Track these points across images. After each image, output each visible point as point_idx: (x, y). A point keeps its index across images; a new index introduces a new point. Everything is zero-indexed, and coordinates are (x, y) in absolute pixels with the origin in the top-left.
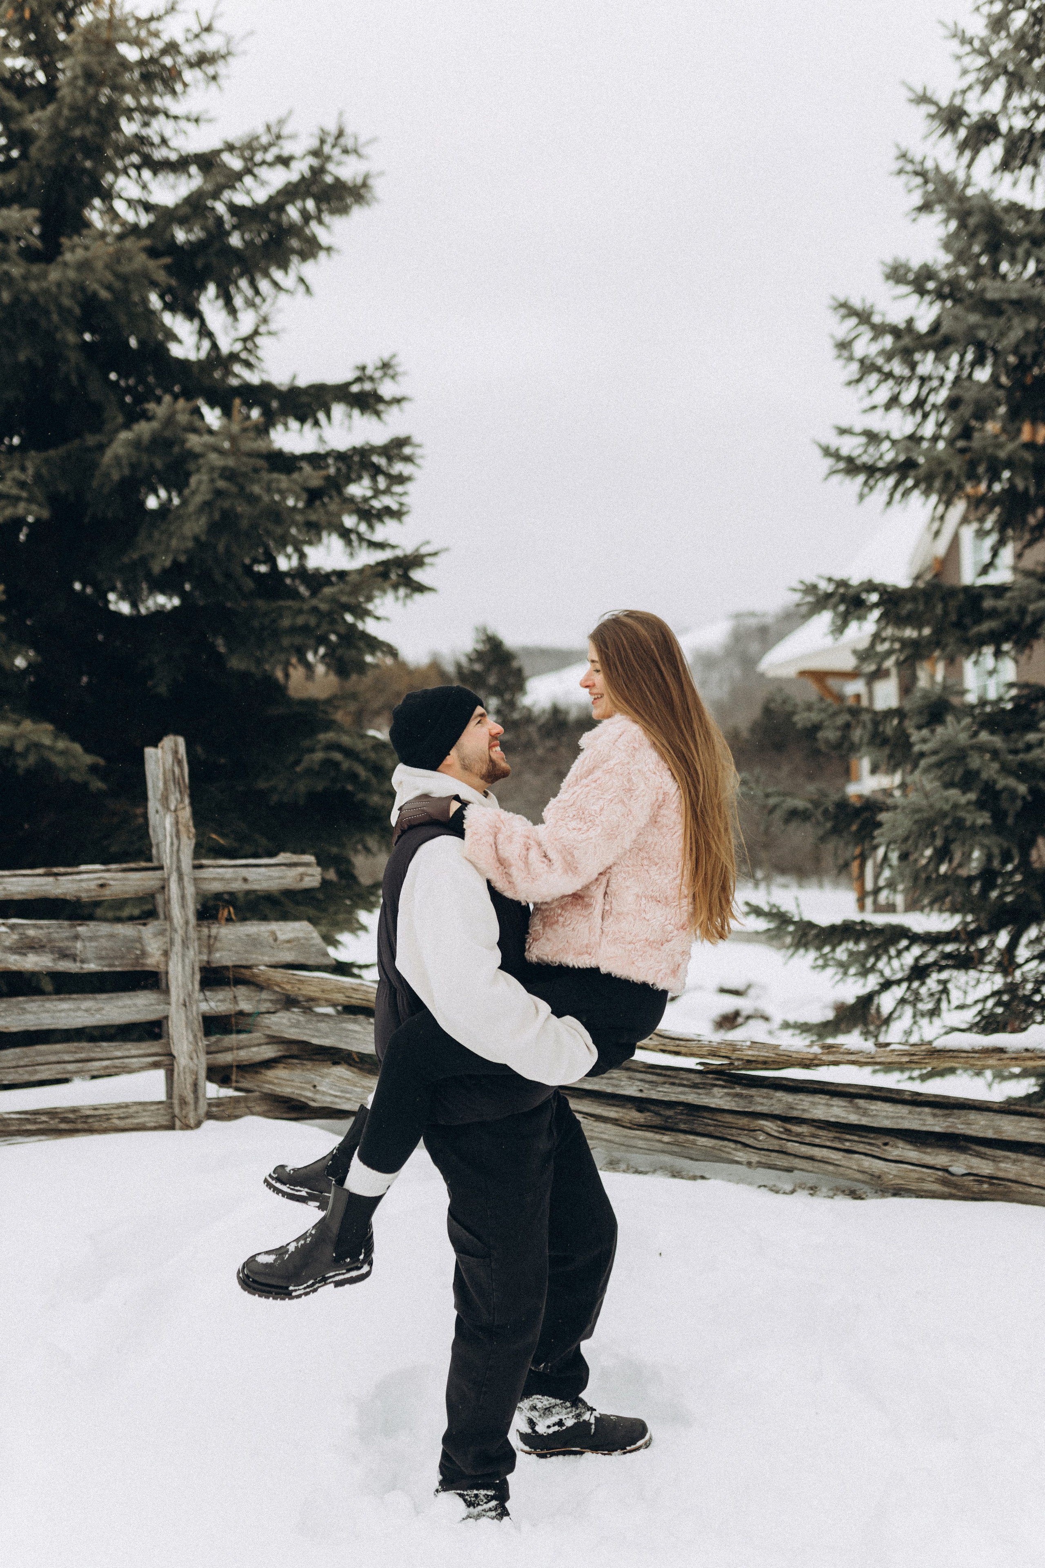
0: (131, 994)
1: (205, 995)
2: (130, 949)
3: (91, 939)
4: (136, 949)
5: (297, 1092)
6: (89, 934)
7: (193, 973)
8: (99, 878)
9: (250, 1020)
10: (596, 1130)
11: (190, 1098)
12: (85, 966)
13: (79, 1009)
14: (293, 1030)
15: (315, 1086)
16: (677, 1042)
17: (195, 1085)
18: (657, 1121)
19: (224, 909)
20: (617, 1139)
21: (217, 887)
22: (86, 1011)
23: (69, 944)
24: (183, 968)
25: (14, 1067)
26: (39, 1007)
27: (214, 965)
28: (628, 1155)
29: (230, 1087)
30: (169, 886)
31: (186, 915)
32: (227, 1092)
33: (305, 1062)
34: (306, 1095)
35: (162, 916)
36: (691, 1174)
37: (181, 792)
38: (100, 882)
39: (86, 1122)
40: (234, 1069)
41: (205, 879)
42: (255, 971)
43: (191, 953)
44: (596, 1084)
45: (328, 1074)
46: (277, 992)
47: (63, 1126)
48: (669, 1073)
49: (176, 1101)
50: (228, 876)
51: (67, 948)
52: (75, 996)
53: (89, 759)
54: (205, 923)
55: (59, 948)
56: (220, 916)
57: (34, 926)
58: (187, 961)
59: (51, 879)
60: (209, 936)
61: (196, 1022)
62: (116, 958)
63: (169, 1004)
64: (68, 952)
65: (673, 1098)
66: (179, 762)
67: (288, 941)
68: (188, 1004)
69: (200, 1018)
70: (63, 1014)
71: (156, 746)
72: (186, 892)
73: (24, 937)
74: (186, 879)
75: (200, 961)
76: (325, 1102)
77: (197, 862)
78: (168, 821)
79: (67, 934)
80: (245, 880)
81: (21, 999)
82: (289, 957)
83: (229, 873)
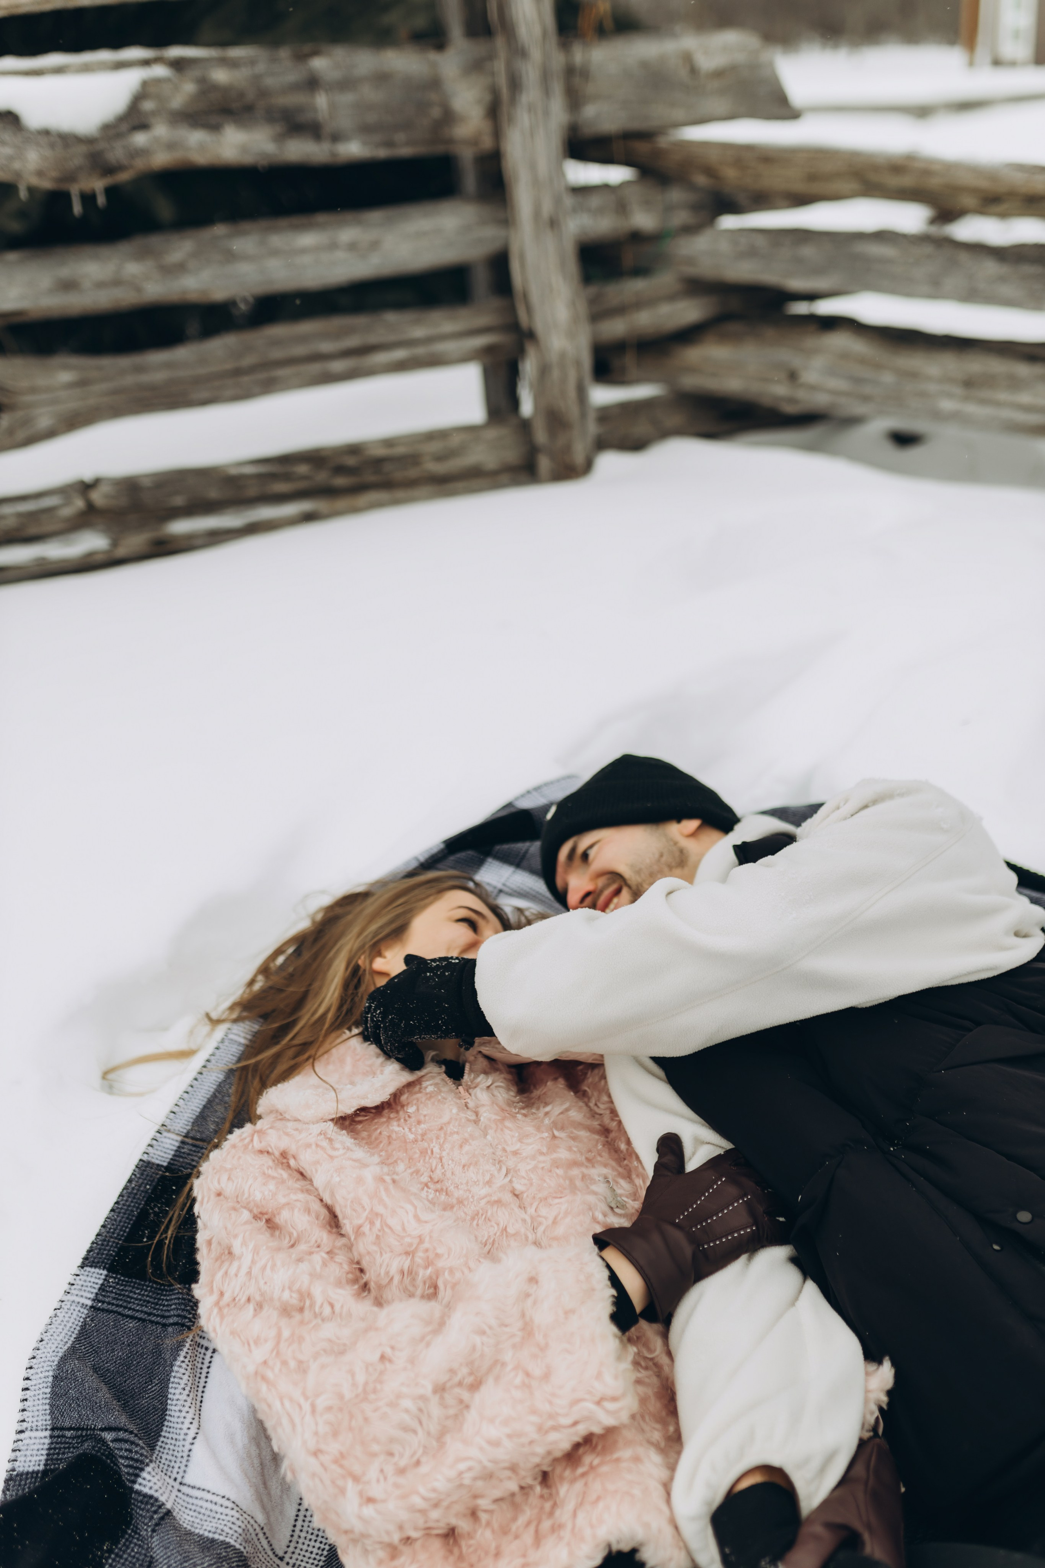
3: (346, 84)
4: (433, 104)
5: (756, 387)
6: (339, 74)
9: (652, 250)
13: (333, 246)
15: (793, 375)
17: (580, 390)
22: (352, 247)
23: (302, 99)
32: (621, 394)
34: (776, 392)
43: (555, 106)
47: (340, 481)
51: (301, 109)
54: (571, 38)
55: (284, 108)
56: (582, 25)
57: (224, 62)
60: (576, 67)
61: (572, 260)
63: (511, 223)
64: (302, 119)
67: (719, 74)
69: (575, 250)
73: (206, 87)
76: (812, 402)
79: (293, 77)
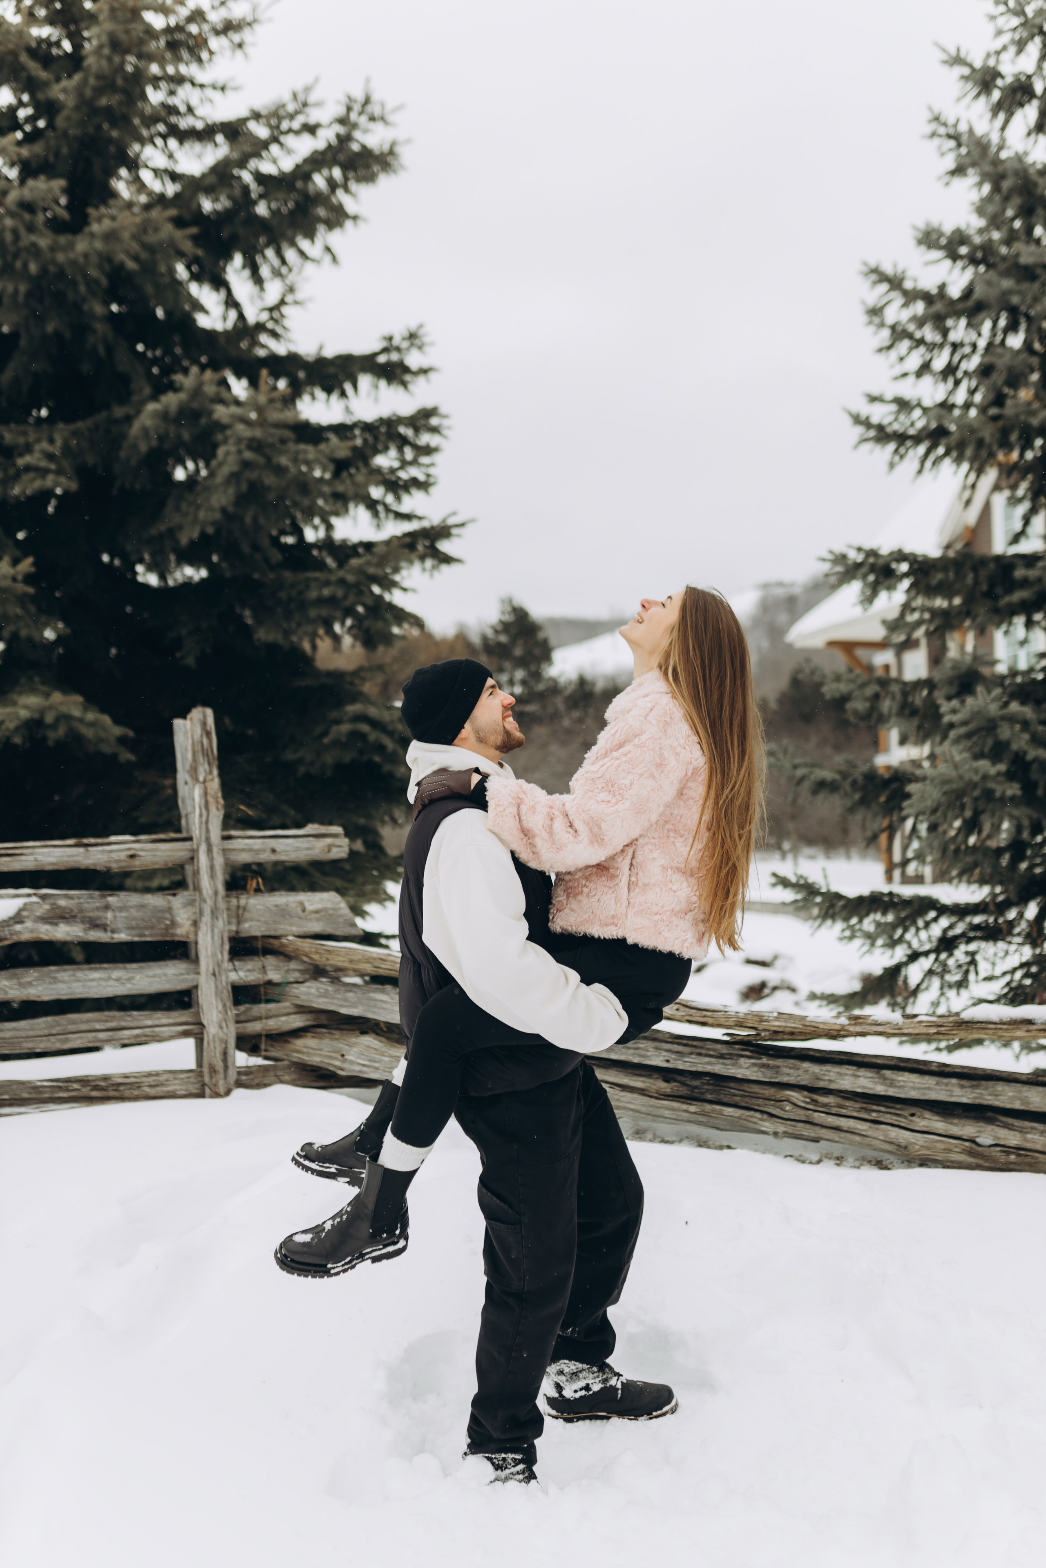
0: (162, 963)
1: (234, 965)
2: (160, 920)
3: (121, 909)
4: (166, 919)
5: (326, 1061)
6: (120, 904)
7: (222, 943)
8: (129, 849)
9: (278, 990)
10: (622, 1099)
11: (219, 1066)
12: (116, 936)
13: (110, 978)
14: (322, 1000)
15: (343, 1056)
16: (704, 1013)
17: (225, 1054)
18: (684, 1091)
19: (252, 879)
20: (643, 1109)
21: (245, 858)
22: (117, 980)
23: (100, 914)
24: (213, 938)
25: (46, 1036)
26: (70, 976)
27: (243, 935)
28: (655, 1125)
29: (259, 1056)
30: (198, 857)
31: (215, 885)
32: (257, 1061)
33: (333, 1032)
34: (333, 1063)
35: (191, 886)
36: (717, 1144)
37: (209, 764)
38: (130, 853)
39: (116, 1090)
40: (263, 1038)
41: (234, 850)
42: (284, 941)
43: (220, 923)
44: (623, 1054)
45: (356, 1043)
46: (305, 962)
47: (94, 1094)
48: (695, 1043)
49: (206, 1069)
50: (256, 847)
51: (99, 918)
52: (105, 965)
53: (118, 731)
54: (234, 893)
55: (90, 918)
56: (249, 886)
57: (66, 896)
58: (216, 931)
59: (81, 850)
60: (238, 907)
61: (226, 992)
62: (147, 928)
63: (198, 973)
64: (98, 922)
65: (700, 1068)
66: (208, 734)
67: (317, 912)
68: (217, 974)
69: (230, 988)
70: (94, 984)
71: (184, 717)
72: (215, 862)
73: (55, 906)
74: (215, 850)
75: (229, 931)
76: (354, 1071)
77: (226, 833)
78: (197, 792)
79: (98, 904)
80: (274, 851)
81: (52, 968)
82: (316, 927)
83: (257, 844)
